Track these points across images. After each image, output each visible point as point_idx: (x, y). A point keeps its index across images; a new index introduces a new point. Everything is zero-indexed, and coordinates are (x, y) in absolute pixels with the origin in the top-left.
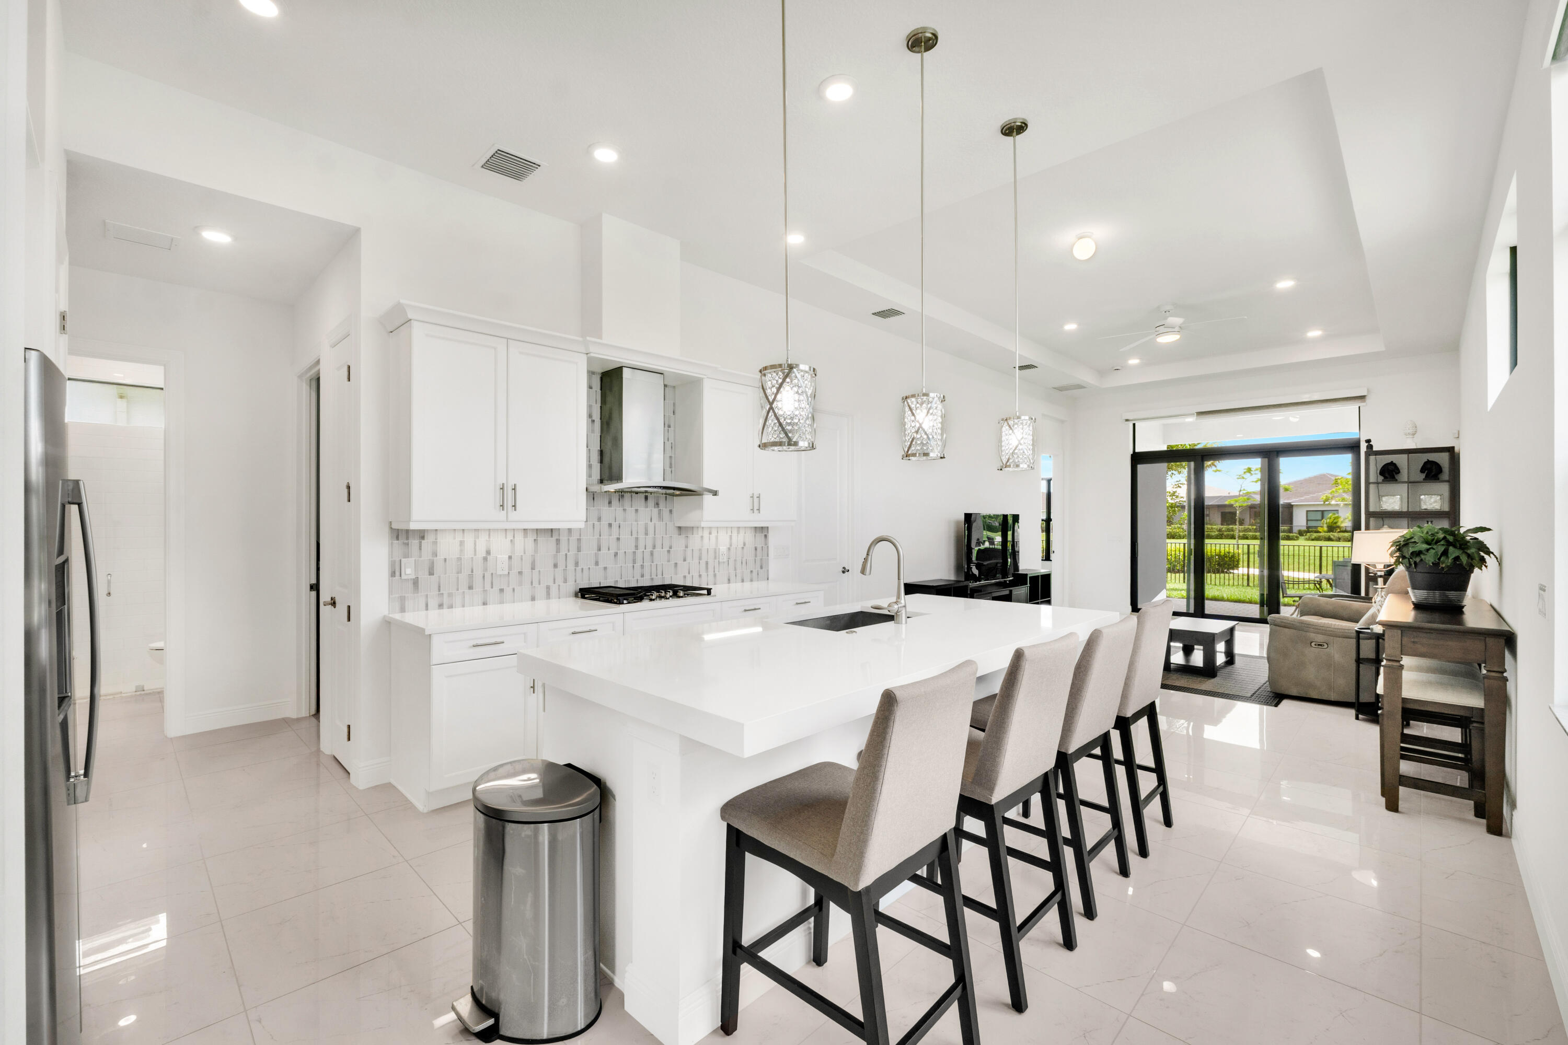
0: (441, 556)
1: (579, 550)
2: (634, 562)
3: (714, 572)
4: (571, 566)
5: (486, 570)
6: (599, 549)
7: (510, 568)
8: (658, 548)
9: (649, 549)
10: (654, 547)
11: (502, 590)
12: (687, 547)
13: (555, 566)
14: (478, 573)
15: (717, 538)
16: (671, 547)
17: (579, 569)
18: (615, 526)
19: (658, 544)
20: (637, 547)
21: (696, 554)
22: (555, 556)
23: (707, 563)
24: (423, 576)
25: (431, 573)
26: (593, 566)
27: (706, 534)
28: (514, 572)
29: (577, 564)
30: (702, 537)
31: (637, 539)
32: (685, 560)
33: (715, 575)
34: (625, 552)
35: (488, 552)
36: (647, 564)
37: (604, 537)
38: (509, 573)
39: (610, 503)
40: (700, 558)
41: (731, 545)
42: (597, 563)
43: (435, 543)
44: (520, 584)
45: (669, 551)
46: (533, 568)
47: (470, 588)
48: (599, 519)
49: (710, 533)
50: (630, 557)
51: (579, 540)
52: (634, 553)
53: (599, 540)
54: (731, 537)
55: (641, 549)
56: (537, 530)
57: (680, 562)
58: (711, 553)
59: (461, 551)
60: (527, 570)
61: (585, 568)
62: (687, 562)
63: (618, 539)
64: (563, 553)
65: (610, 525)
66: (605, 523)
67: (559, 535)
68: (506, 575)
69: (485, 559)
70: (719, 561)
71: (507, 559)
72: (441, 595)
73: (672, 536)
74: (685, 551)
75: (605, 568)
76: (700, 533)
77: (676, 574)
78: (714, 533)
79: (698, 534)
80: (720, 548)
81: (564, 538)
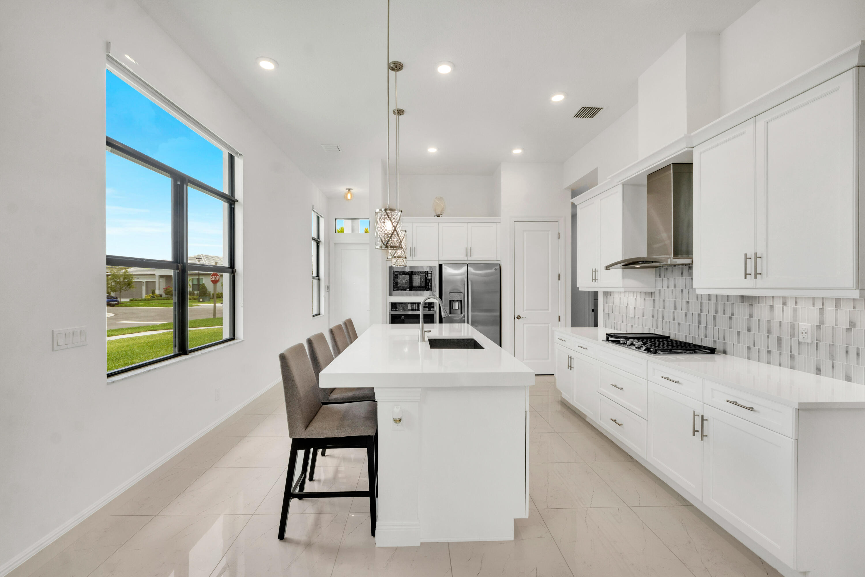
0: (615, 305)
1: (664, 308)
2: (700, 323)
3: (791, 352)
4: (660, 319)
5: (627, 314)
6: (676, 309)
7: (634, 315)
8: (720, 314)
9: (712, 313)
10: (716, 312)
11: (632, 326)
12: (751, 316)
13: (653, 317)
14: (625, 315)
15: (795, 310)
16: (733, 314)
17: (664, 321)
18: (685, 291)
19: (720, 309)
20: (701, 310)
21: (764, 327)
22: (653, 310)
23: (779, 339)
24: (611, 313)
25: (612, 312)
26: (672, 321)
27: (778, 305)
28: (636, 317)
29: (663, 318)
30: (772, 307)
31: (701, 303)
32: (749, 330)
33: (792, 357)
34: (693, 313)
35: (628, 304)
36: (710, 327)
37: (679, 300)
38: (634, 317)
39: (682, 274)
40: (769, 332)
41: (822, 322)
42: (674, 320)
43: (613, 297)
44: (639, 325)
45: (731, 318)
46: (643, 316)
47: (623, 322)
48: (675, 286)
49: (784, 304)
50: (696, 318)
51: (664, 301)
52: (699, 315)
53: (675, 302)
54: (822, 312)
55: (705, 313)
56: (645, 292)
57: (744, 331)
58: (786, 328)
59: (620, 302)
60: (641, 317)
61: (668, 321)
62: (752, 332)
63: (688, 302)
64: (656, 309)
65: (682, 291)
66: (679, 289)
67: (655, 296)
68: (633, 318)
69: (627, 307)
70: (799, 340)
71: (633, 308)
72: (614, 323)
73: (734, 304)
74: (749, 320)
75: (679, 324)
76: (769, 303)
77: (739, 342)
78: (791, 304)
79: (766, 303)
80: (800, 323)
81: (657, 299)
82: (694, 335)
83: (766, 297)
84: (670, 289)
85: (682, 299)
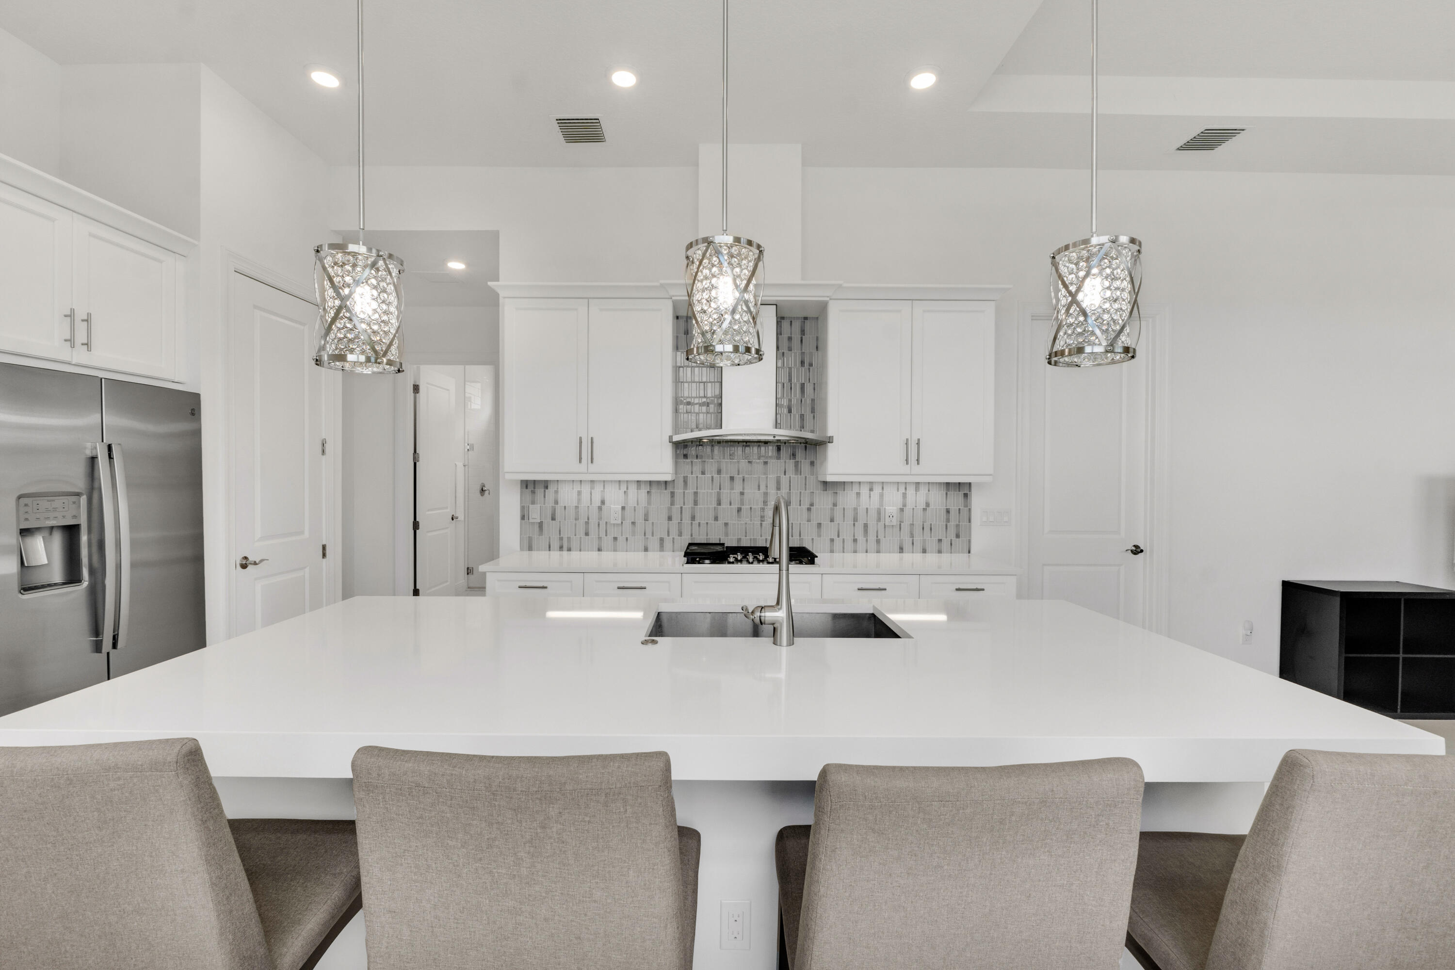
0: (561, 504)
1: (696, 503)
3: (877, 537)
4: (687, 520)
5: (600, 518)
6: (719, 504)
7: (623, 519)
8: (794, 506)
10: (789, 503)
11: (615, 539)
12: (835, 505)
13: (670, 518)
14: (593, 521)
15: (881, 496)
16: (812, 505)
18: (738, 479)
19: (794, 500)
20: (765, 503)
21: (850, 514)
22: (670, 509)
23: (867, 526)
24: (547, 521)
25: (553, 519)
27: (864, 491)
28: (627, 522)
29: (693, 518)
30: (858, 494)
31: (766, 494)
32: (833, 520)
33: (878, 542)
34: (751, 508)
35: (603, 502)
37: (725, 491)
38: (622, 522)
40: (856, 520)
41: (905, 505)
42: (717, 518)
43: (556, 492)
44: (634, 534)
45: (809, 509)
46: (646, 520)
47: (587, 534)
48: (719, 472)
49: (871, 490)
50: (758, 513)
51: (696, 494)
52: (763, 509)
53: (719, 494)
54: (904, 495)
55: (772, 506)
57: (824, 521)
58: (872, 513)
59: (579, 500)
60: (640, 520)
61: (704, 521)
63: (742, 494)
64: (677, 507)
66: (725, 476)
67: (674, 487)
68: (618, 524)
69: (600, 508)
70: (885, 524)
71: (620, 509)
72: (561, 539)
73: (813, 492)
74: (832, 510)
75: (726, 524)
76: (856, 489)
77: (819, 536)
78: (877, 490)
79: (852, 490)
80: (886, 508)
81: (679, 491)
82: (753, 536)
83: (852, 482)
84: (708, 476)
85: (732, 489)
